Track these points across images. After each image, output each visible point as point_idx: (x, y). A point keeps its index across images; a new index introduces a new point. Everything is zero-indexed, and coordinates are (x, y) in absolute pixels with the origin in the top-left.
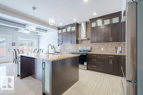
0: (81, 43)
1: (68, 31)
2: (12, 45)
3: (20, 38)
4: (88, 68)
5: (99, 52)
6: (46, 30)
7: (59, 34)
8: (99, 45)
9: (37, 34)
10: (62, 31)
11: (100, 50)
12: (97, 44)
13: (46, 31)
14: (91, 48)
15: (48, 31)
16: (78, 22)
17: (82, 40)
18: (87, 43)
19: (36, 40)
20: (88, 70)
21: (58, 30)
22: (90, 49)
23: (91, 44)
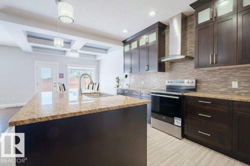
0: (171, 69)
1: (141, 45)
2: (60, 77)
3: (70, 66)
4: (186, 133)
5: (222, 93)
6: (106, 48)
7: (125, 54)
8: (221, 74)
9: (95, 58)
10: (130, 47)
11: (226, 87)
12: (214, 71)
13: (106, 50)
14: (197, 81)
15: (109, 51)
16: (163, 20)
17: (172, 62)
18: (186, 69)
19: (93, 68)
20: (184, 140)
21: (124, 46)
22: (194, 84)
23: (196, 71)
